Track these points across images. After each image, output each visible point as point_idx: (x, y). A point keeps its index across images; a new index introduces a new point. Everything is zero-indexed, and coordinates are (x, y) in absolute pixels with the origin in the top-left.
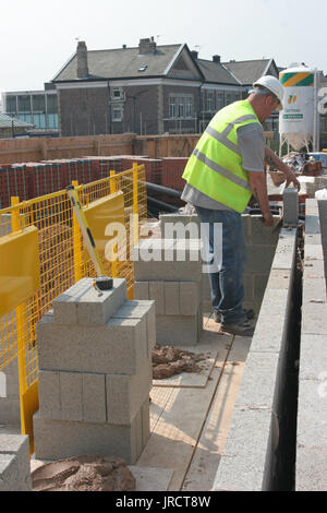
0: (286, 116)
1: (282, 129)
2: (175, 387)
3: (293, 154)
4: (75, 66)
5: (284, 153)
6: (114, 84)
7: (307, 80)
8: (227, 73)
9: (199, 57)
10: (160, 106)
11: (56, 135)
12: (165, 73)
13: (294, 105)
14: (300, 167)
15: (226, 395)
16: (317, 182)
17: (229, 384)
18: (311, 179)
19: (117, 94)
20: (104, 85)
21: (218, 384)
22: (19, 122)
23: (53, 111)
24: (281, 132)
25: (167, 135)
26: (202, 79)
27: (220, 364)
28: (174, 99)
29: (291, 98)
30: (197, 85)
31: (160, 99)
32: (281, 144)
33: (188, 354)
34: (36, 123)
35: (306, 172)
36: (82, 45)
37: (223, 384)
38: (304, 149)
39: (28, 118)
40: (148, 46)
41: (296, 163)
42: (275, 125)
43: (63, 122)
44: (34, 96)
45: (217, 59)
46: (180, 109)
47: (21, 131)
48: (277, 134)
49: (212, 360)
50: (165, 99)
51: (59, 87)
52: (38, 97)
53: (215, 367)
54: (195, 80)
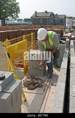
0: (67, 23)
1: (66, 25)
2: (34, 93)
3: (68, 29)
4: (35, 15)
6: (41, 18)
7: (71, 18)
8: (58, 16)
9: (54, 14)
10: (48, 21)
11: (32, 25)
12: (49, 16)
13: (69, 22)
15: (47, 98)
17: (49, 93)
18: (71, 33)
19: (41, 19)
20: (39, 18)
21: (46, 93)
22: (26, 23)
23: (31, 21)
25: (48, 25)
26: (54, 17)
27: (48, 84)
28: (50, 20)
29: (68, 21)
30: (54, 18)
31: (48, 20)
32: (66, 27)
33: (41, 80)
36: (36, 12)
37: (48, 92)
38: (70, 28)
39: (28, 22)
40: (46, 12)
41: (68, 31)
42: (65, 25)
43: (33, 23)
45: (57, 14)
46: (51, 22)
47: (27, 24)
49: (46, 83)
50: (49, 20)
51: (32, 18)
52: (29, 19)
53: (47, 85)
54: (53, 17)
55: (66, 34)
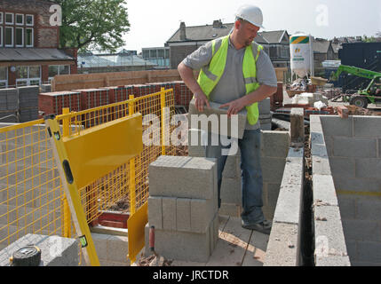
0: (294, 60)
1: (292, 65)
3: (299, 80)
4: (179, 34)
5: (294, 79)
6: (200, 43)
7: (305, 40)
8: (261, 37)
13: (299, 54)
14: (304, 87)
16: (315, 96)
18: (311, 95)
20: (194, 44)
22: (149, 63)
23: (167, 57)
24: (292, 68)
29: (297, 50)
32: (292, 74)
34: (160, 63)
35: (308, 90)
36: (183, 24)
38: (306, 77)
39: (155, 61)
40: (218, 24)
41: (301, 85)
42: (288, 65)
43: (173, 63)
44: (159, 50)
47: (151, 68)
48: (289, 70)
51: (171, 45)
52: (160, 50)
55: (291, 96)
